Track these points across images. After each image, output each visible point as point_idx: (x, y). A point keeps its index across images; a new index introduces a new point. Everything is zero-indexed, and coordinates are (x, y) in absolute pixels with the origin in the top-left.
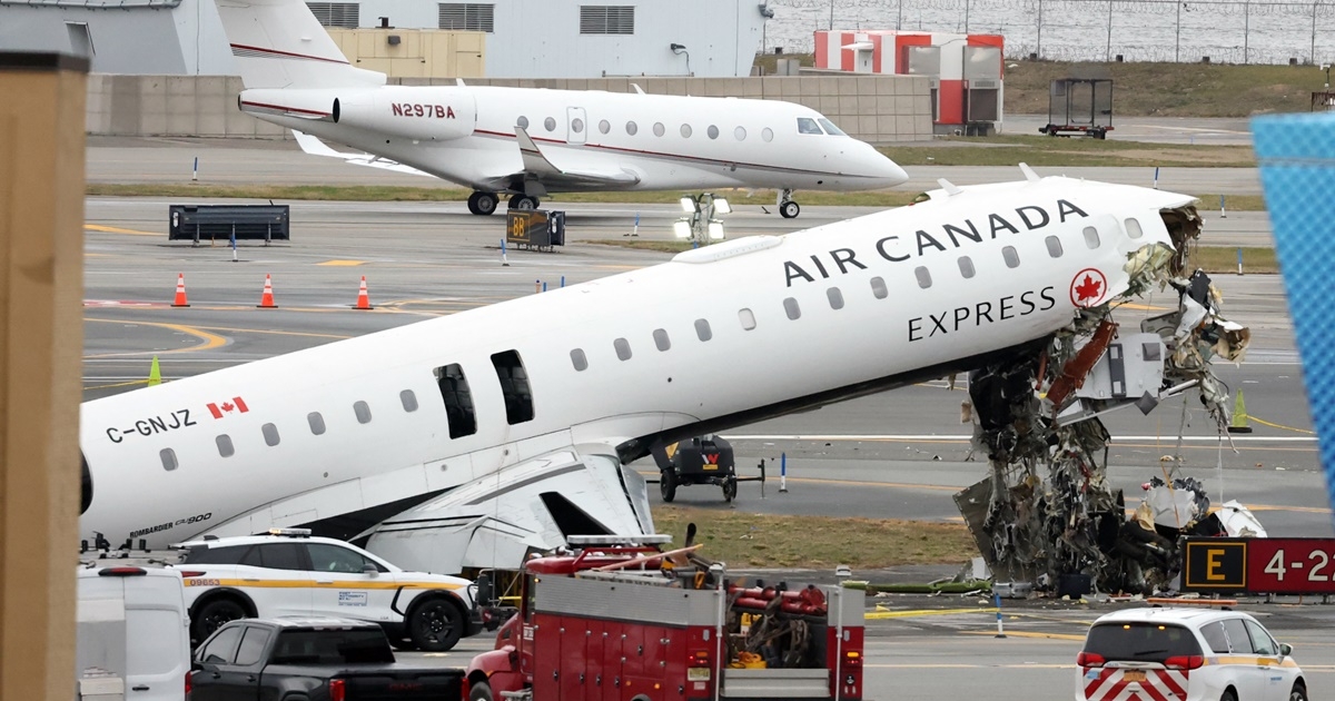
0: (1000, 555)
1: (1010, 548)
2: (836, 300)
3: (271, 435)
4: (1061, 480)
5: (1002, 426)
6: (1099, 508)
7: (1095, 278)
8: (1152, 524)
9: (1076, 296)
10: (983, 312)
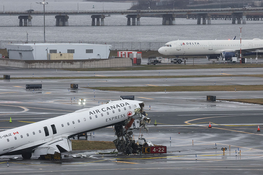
0: (119, 149)
1: (120, 148)
2: (96, 117)
3: (22, 137)
4: (126, 139)
5: (119, 132)
6: (132, 142)
7: (130, 113)
8: (138, 144)
9: (128, 115)
10: (116, 118)
